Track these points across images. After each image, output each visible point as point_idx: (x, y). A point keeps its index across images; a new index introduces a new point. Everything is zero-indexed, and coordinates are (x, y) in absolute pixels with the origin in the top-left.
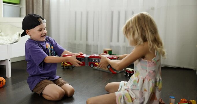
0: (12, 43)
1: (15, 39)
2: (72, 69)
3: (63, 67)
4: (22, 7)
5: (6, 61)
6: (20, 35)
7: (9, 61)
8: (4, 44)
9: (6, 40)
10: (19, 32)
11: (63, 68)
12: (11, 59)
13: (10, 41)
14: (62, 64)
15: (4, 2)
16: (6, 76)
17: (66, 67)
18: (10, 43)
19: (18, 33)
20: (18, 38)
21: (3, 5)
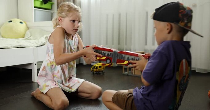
0: (38, 45)
1: (42, 42)
2: (102, 74)
3: (93, 72)
4: (53, 13)
5: (32, 65)
6: (47, 38)
7: (35, 64)
8: (30, 47)
9: (33, 43)
10: (47, 35)
11: (93, 74)
12: (37, 62)
13: (37, 44)
14: (91, 69)
15: (35, 7)
16: (33, 80)
17: (95, 72)
18: (36, 45)
19: (45, 36)
20: (45, 41)
21: (35, 10)
